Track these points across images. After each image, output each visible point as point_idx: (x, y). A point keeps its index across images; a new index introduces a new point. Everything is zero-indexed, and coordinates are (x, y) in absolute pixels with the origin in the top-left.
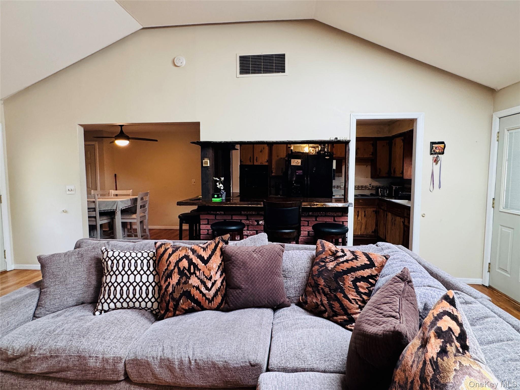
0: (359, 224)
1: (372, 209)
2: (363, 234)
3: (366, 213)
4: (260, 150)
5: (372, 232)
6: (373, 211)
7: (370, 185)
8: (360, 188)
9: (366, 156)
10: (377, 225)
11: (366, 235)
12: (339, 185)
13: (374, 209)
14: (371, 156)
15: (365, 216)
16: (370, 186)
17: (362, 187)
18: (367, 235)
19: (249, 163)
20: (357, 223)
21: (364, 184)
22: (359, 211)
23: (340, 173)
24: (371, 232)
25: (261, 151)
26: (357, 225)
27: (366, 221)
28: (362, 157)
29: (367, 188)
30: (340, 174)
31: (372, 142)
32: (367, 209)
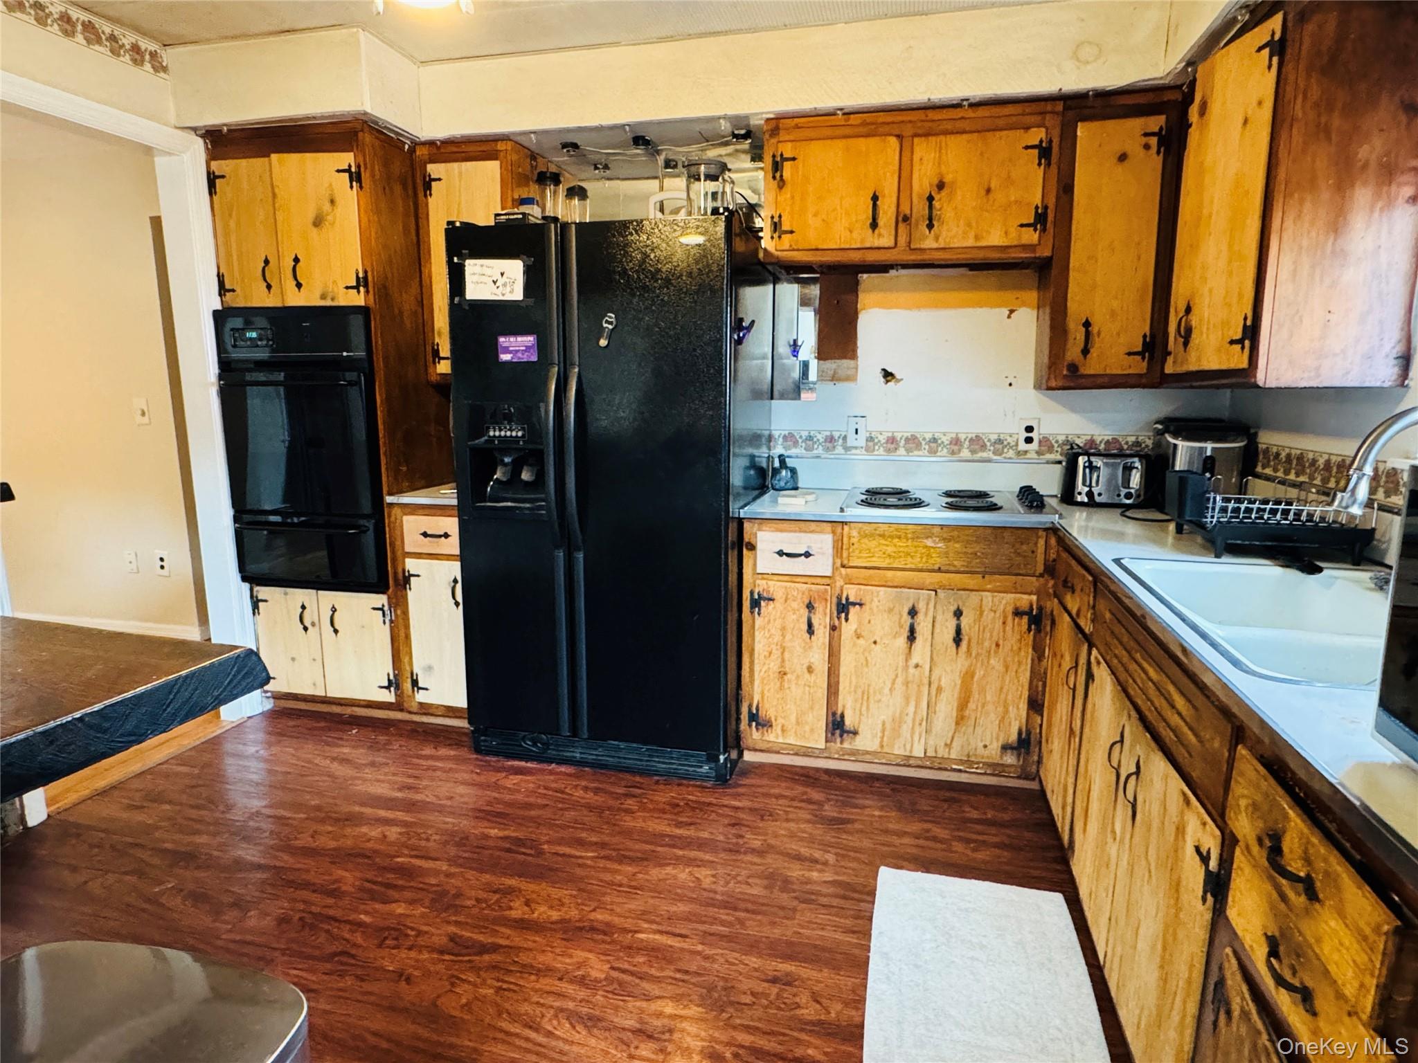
0: (919, 692)
1: (1008, 600)
2: (942, 752)
3: (965, 621)
4: (311, 216)
5: (1005, 748)
6: (1018, 613)
7: (1029, 429)
8: (965, 453)
9: (996, 238)
10: (1035, 705)
11: (961, 762)
12: (838, 429)
13: (1025, 600)
14: (1031, 236)
15: (958, 640)
16: (1029, 440)
17: (977, 443)
18: (969, 763)
19: (262, 299)
20: (907, 683)
21: (990, 429)
22: (921, 607)
23: (844, 356)
24: (995, 748)
25: (318, 222)
26: (907, 699)
27: (968, 676)
28: (970, 242)
29: (1011, 453)
30: (846, 363)
31: (1037, 135)
32: (974, 598)
